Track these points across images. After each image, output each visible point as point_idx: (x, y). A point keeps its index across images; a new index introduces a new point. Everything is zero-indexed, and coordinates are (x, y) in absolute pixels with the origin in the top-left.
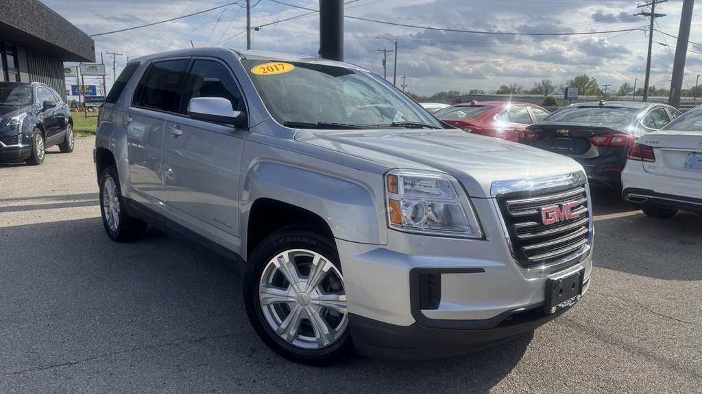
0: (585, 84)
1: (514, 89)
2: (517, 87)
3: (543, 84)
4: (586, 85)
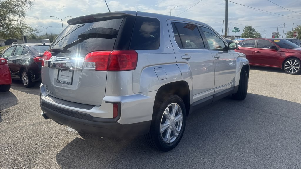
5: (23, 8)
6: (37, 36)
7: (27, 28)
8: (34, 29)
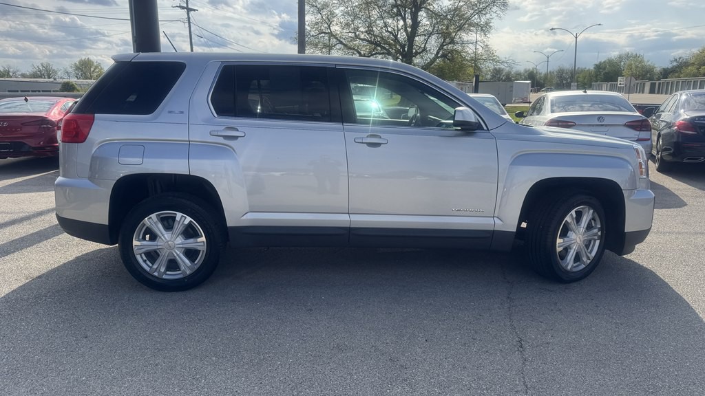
0: (91, 67)
1: (9, 72)
2: (12, 70)
3: (43, 67)
4: (92, 69)
5: (488, 16)
6: (540, 74)
7: (492, 57)
8: (504, 59)
